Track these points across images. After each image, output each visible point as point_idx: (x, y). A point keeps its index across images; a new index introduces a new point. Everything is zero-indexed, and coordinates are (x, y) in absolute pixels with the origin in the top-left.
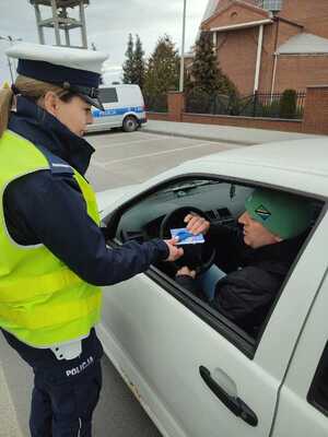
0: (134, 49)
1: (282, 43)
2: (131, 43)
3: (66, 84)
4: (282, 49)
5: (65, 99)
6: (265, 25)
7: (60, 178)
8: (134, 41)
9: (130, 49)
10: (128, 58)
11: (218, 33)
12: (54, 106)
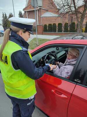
0: (4, 16)
1: (43, 14)
2: (3, 14)
3: (25, 29)
4: (42, 16)
5: (24, 32)
6: (38, 10)
7: (25, 52)
8: (4, 14)
9: (3, 16)
10: (3, 18)
11: (28, 11)
12: (21, 34)
